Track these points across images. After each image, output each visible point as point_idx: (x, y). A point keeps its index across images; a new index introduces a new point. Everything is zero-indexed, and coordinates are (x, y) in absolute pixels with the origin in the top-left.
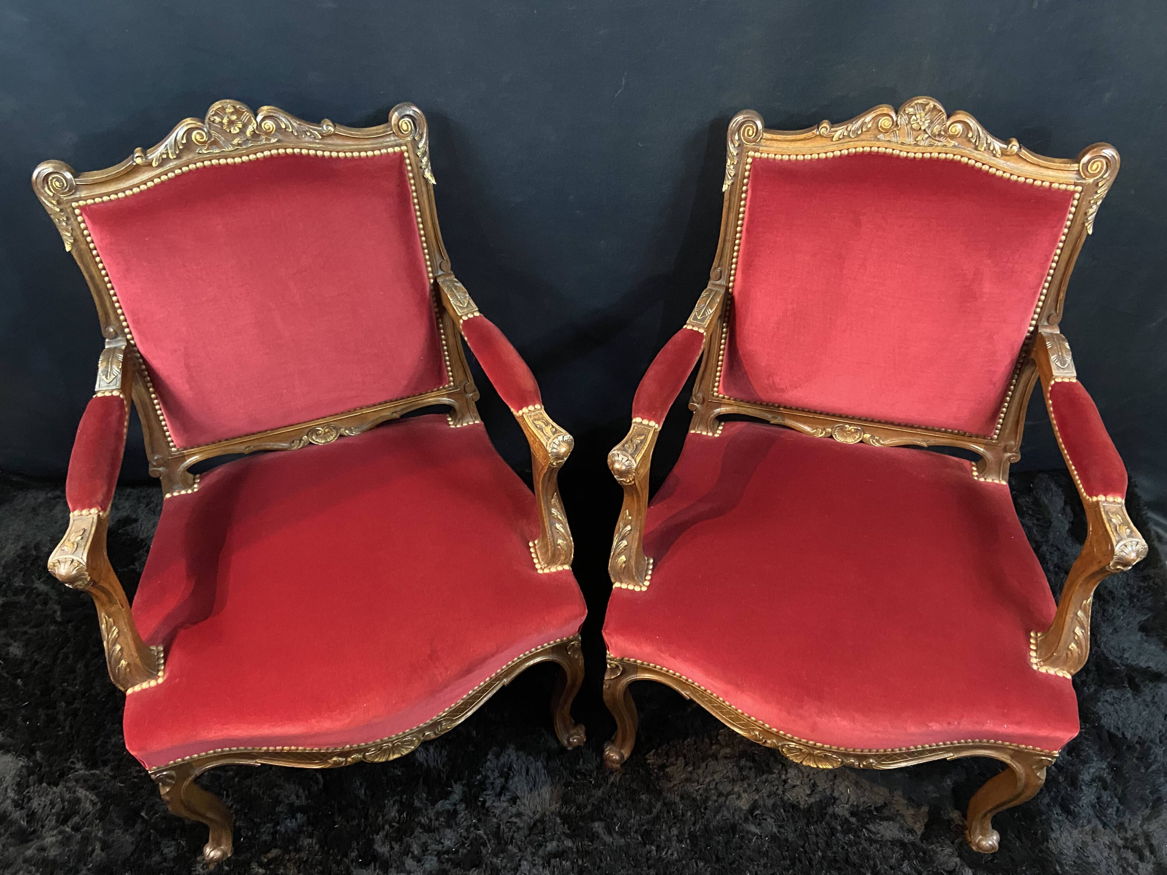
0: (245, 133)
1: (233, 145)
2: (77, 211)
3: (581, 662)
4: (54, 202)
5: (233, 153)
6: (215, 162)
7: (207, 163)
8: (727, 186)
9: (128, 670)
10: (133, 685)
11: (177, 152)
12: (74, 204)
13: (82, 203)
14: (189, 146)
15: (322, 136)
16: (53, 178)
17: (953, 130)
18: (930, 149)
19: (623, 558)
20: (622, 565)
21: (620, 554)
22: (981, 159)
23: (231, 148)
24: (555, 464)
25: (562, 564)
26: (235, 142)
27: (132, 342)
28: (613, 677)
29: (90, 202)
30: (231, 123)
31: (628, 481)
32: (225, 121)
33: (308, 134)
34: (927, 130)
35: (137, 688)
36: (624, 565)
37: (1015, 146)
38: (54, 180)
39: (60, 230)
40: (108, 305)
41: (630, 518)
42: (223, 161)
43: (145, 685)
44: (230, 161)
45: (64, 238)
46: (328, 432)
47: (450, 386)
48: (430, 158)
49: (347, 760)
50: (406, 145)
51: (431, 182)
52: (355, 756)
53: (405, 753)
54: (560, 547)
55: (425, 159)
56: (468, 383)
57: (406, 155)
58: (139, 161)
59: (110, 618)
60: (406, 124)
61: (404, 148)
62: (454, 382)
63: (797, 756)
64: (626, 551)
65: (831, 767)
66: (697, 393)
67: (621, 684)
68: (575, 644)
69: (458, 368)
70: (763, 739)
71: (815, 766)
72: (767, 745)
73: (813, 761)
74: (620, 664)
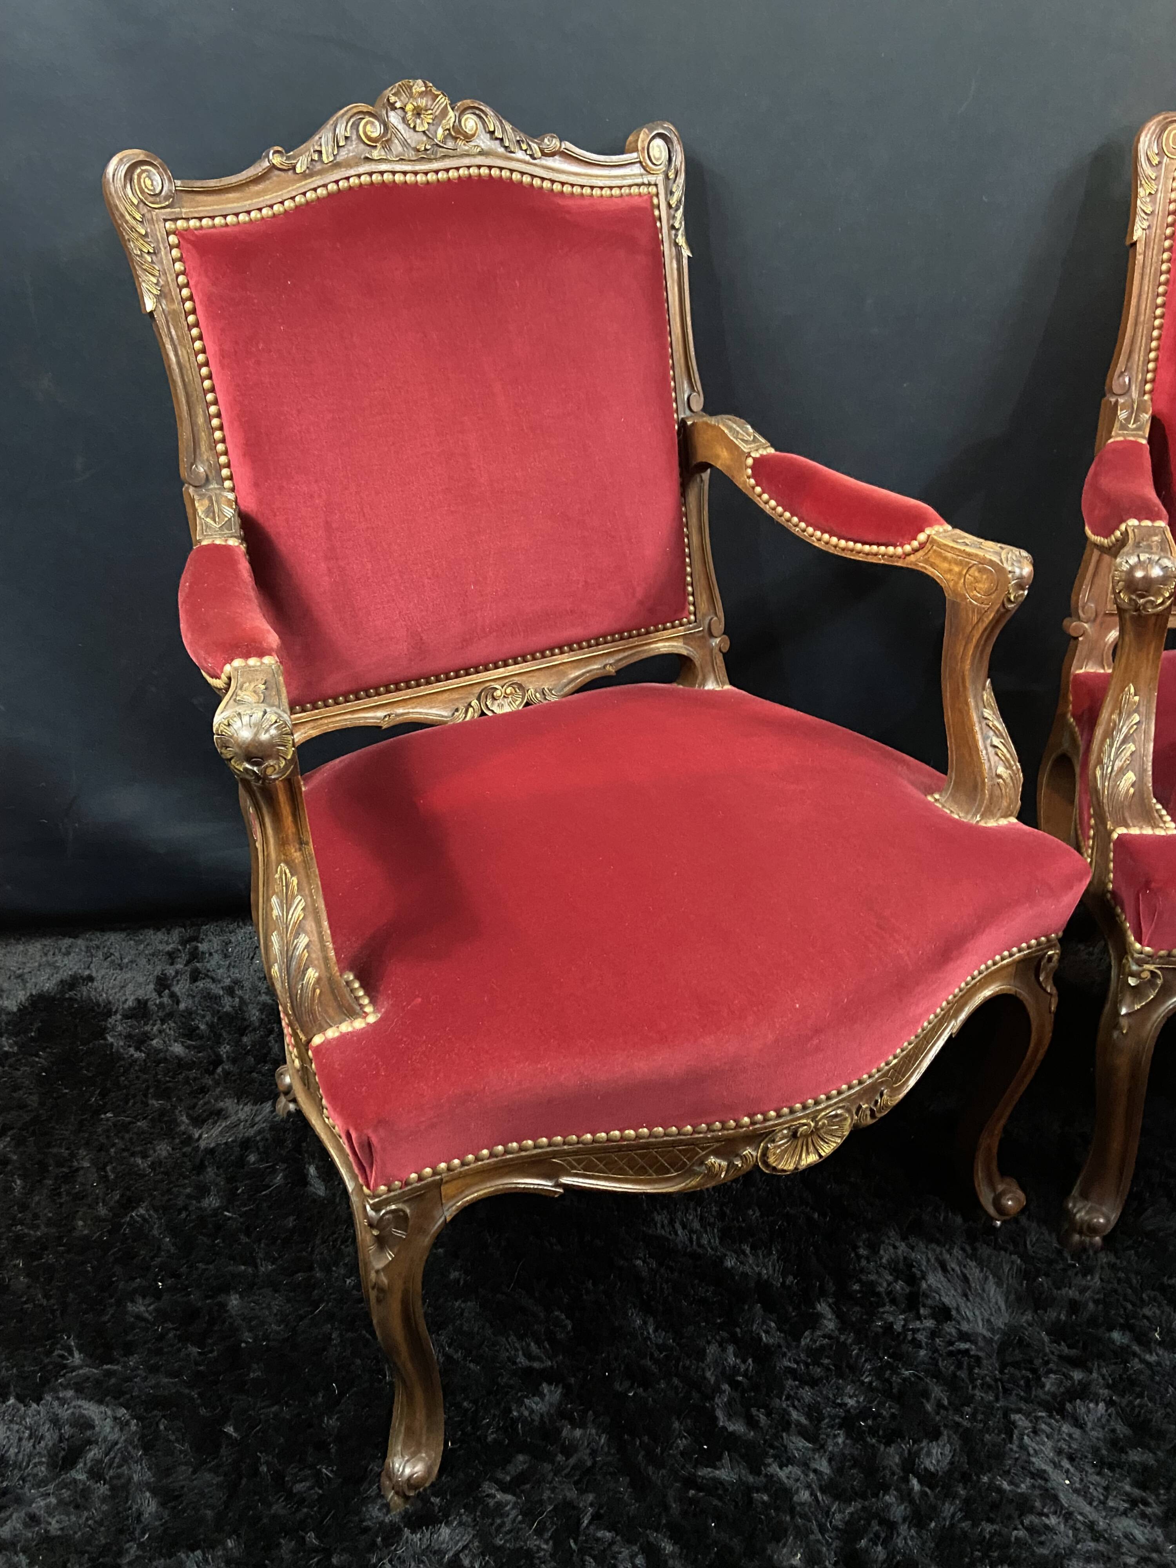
0: (434, 132)
1: (417, 150)
2: (173, 239)
4: (139, 217)
5: (415, 165)
6: (388, 177)
7: (376, 178)
8: (1140, 231)
9: (318, 991)
10: (322, 1030)
11: (335, 151)
12: (169, 225)
13: (181, 224)
14: (351, 142)
15: (543, 151)
16: (143, 171)
19: (1130, 777)
20: (1128, 790)
21: (1122, 771)
23: (414, 154)
24: (1012, 597)
25: (1005, 816)
26: (420, 145)
28: (1137, 1007)
29: (193, 223)
30: (418, 112)
31: (1160, 601)
32: (409, 107)
33: (524, 147)
35: (332, 1033)
36: (1132, 790)
38: (144, 175)
39: (139, 271)
40: (201, 420)
41: (1137, 698)
43: (346, 1027)
44: (409, 178)
45: (144, 288)
46: (511, 693)
47: (689, 622)
48: (685, 214)
49: (731, 1165)
50: (656, 185)
51: (686, 253)
52: (748, 1151)
53: (827, 1150)
54: (1001, 781)
55: (679, 214)
56: (715, 618)
57: (655, 201)
58: (277, 160)
59: (292, 875)
60: (658, 148)
61: (653, 190)
62: (695, 614)
64: (1133, 763)
66: (1087, 603)
67: (1151, 1022)
68: (1055, 958)
69: (702, 589)
74: (1160, 969)
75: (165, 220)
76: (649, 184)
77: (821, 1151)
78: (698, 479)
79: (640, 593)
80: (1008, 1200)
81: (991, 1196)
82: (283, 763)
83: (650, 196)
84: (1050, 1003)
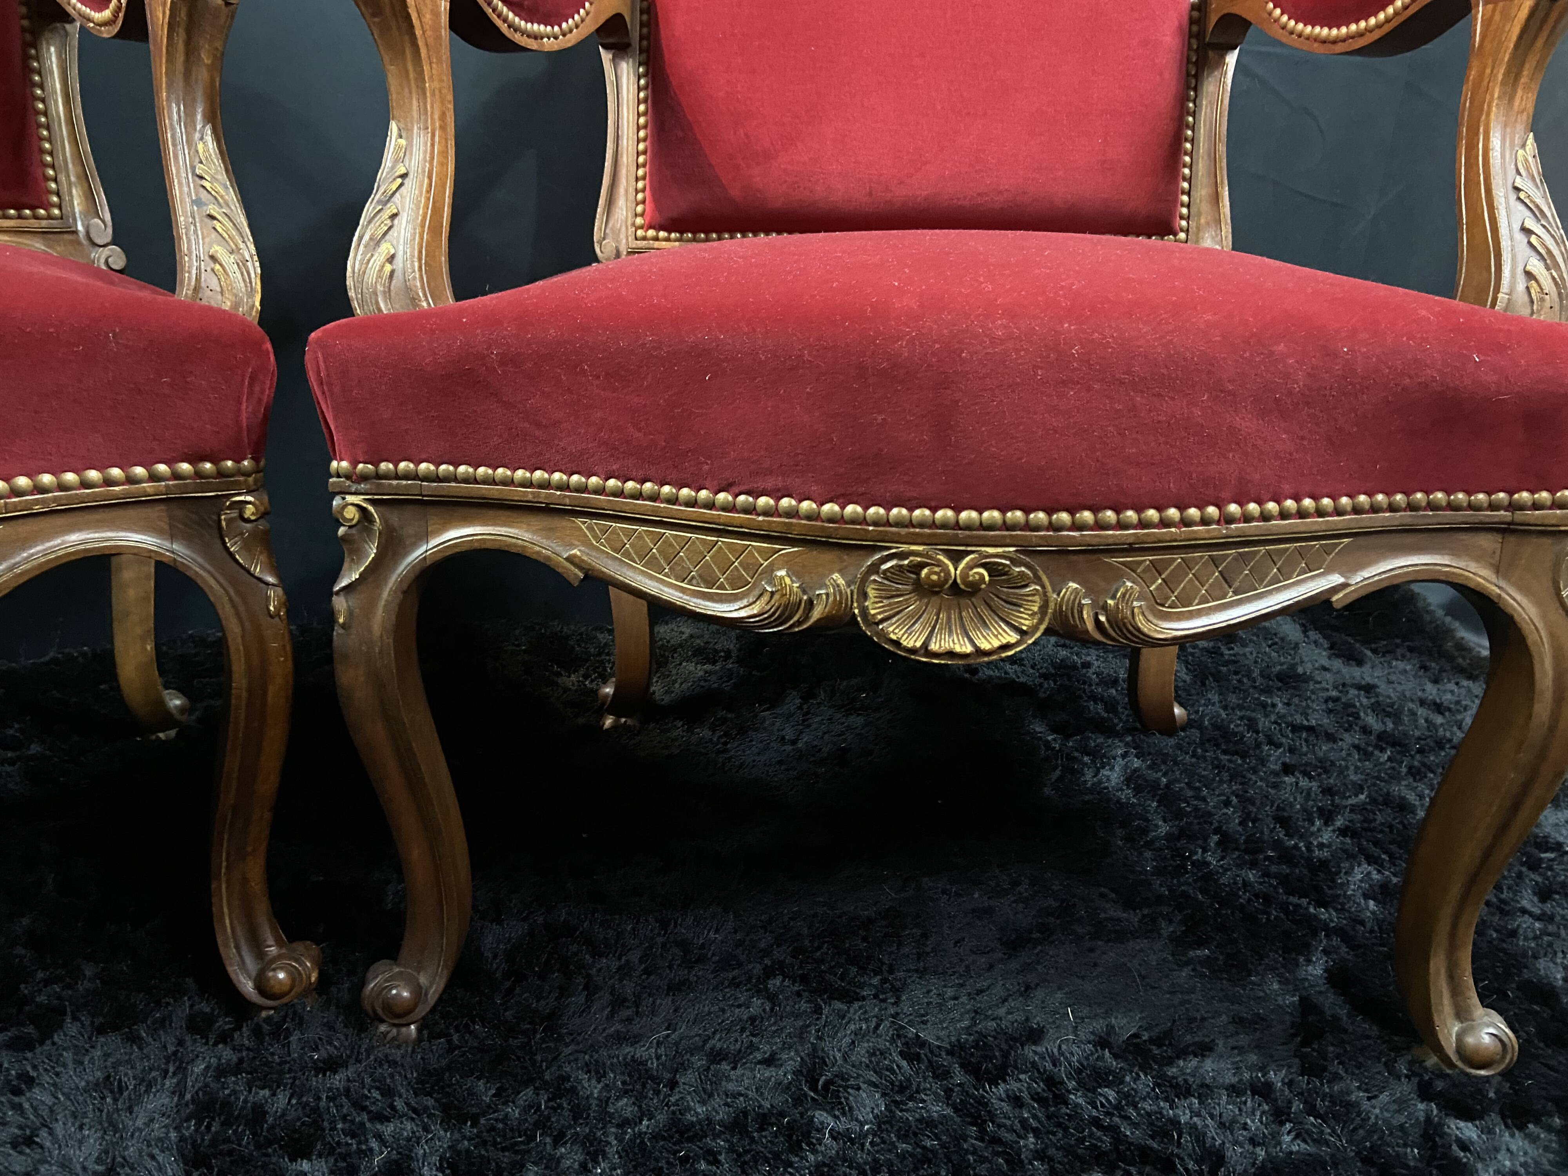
3: (274, 599)
19: (387, 248)
20: (383, 268)
21: (377, 239)
28: (358, 576)
47: (50, 217)
54: (218, 267)
56: (97, 220)
62: (59, 208)
63: (910, 616)
64: (393, 233)
65: (1013, 637)
66: (604, 239)
67: (383, 603)
68: (249, 511)
69: (73, 179)
70: (804, 592)
71: (969, 649)
72: (817, 614)
73: (961, 618)
74: (372, 502)
80: (278, 969)
81: (254, 966)
84: (268, 598)
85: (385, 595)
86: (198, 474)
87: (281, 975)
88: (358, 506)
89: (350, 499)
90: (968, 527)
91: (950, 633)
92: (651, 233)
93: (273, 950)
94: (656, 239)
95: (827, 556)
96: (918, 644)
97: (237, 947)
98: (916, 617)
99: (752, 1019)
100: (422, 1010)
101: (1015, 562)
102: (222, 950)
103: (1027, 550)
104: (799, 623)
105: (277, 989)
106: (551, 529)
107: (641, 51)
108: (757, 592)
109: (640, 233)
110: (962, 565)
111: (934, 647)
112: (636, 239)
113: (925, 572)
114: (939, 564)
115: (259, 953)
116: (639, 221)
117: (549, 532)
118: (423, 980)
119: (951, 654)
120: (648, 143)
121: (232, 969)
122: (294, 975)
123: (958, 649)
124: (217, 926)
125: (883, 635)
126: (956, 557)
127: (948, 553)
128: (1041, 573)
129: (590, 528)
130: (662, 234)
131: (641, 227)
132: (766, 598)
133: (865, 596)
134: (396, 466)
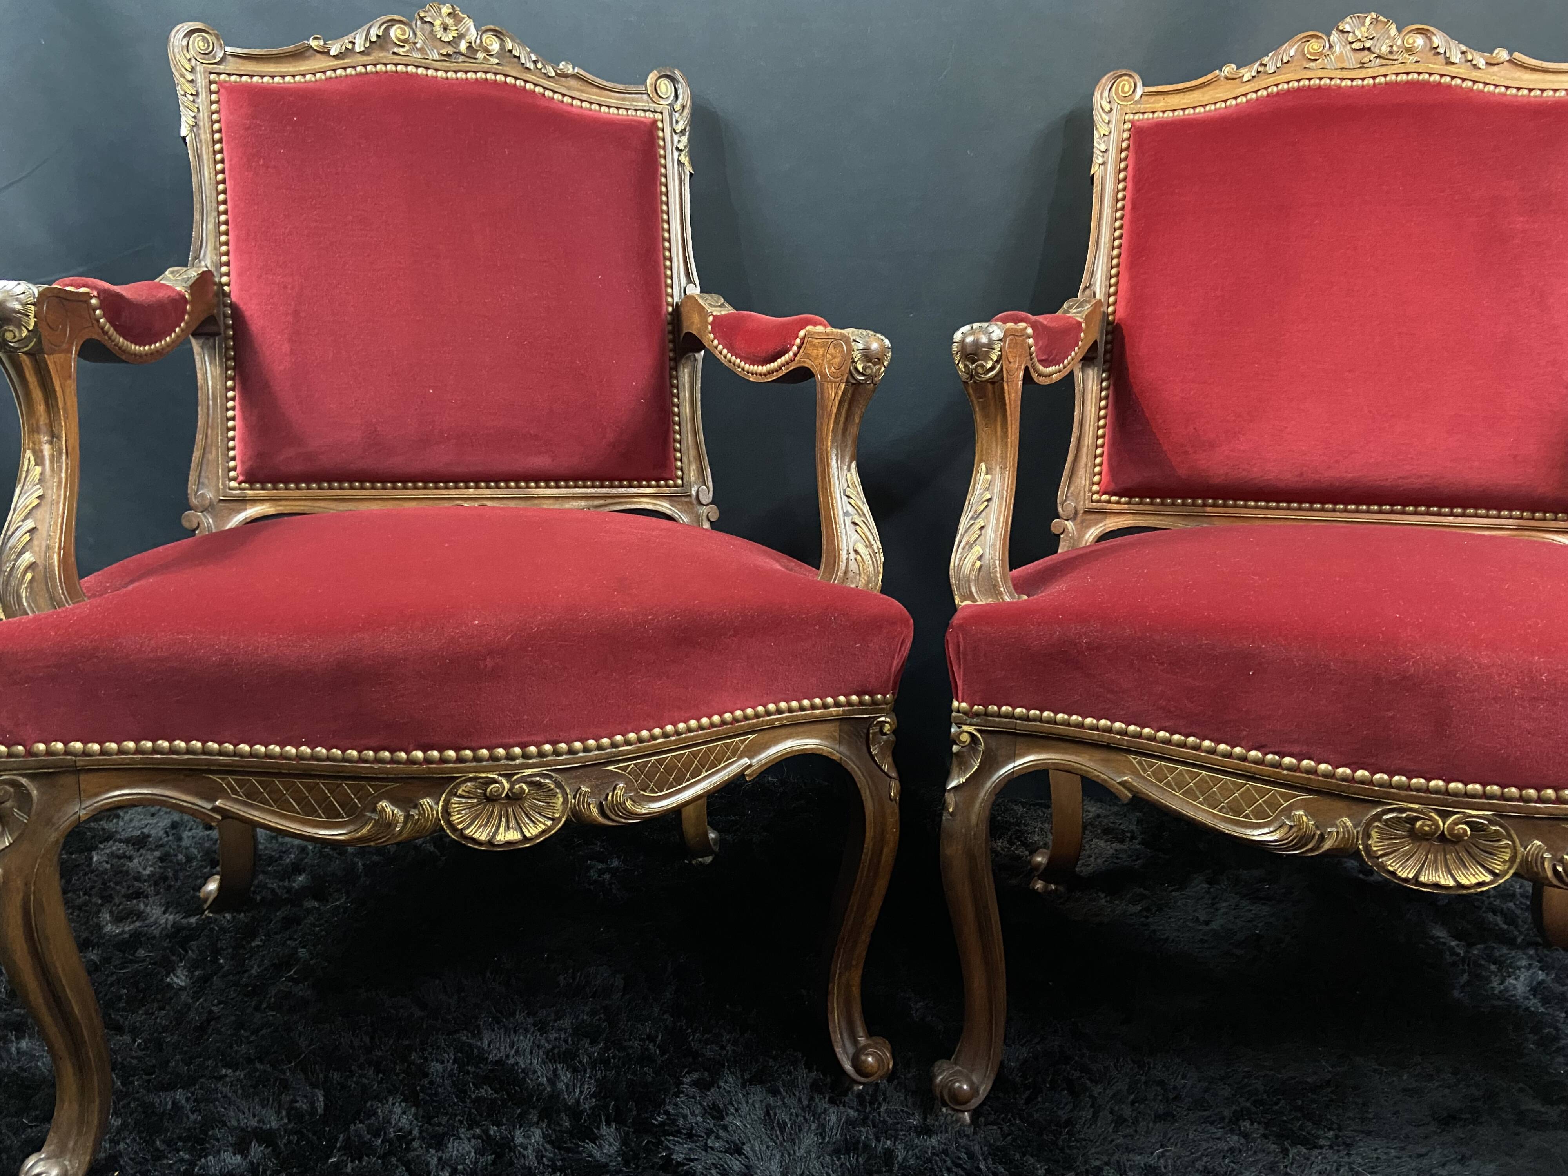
0: (458, 45)
1: (442, 55)
2: (214, 87)
3: (894, 788)
4: (188, 67)
5: (437, 65)
6: (411, 69)
7: (400, 68)
8: (1097, 166)
9: (29, 576)
11: (368, 45)
12: (212, 77)
13: (223, 77)
14: (383, 41)
15: (556, 72)
16: (199, 36)
17: (1411, 41)
18: (1383, 70)
22: (1458, 73)
23: (437, 57)
24: (860, 367)
26: (444, 52)
27: (226, 288)
28: (964, 779)
29: (234, 78)
30: (445, 29)
32: (438, 24)
33: (539, 65)
34: (1372, 48)
37: (1502, 54)
38: (200, 39)
39: (182, 108)
42: (421, 71)
44: (430, 72)
45: (183, 119)
47: (676, 486)
48: (689, 140)
49: (408, 817)
50: (662, 113)
51: (688, 169)
52: (426, 801)
53: (532, 831)
54: (859, 557)
55: (685, 139)
56: (704, 487)
57: (660, 125)
58: (314, 43)
59: (36, 464)
60: (665, 87)
61: (658, 116)
62: (682, 479)
63: (1405, 854)
64: (982, 538)
65: (1488, 878)
66: (1065, 501)
67: (979, 800)
68: (887, 727)
69: (692, 459)
70: (1317, 828)
71: (1451, 883)
72: (1327, 845)
73: (1446, 860)
74: (979, 731)
75: (211, 73)
76: (655, 112)
77: (525, 830)
78: (692, 359)
79: (611, 436)
80: (868, 1055)
81: (851, 1050)
82: (25, 333)
83: (655, 122)
84: (890, 787)
85: (982, 794)
86: (861, 703)
87: (870, 1059)
88: (971, 734)
89: (965, 728)
90: (1456, 794)
91: (1437, 870)
92: (1105, 497)
93: (862, 1040)
94: (1109, 502)
95: (1339, 805)
96: (1411, 876)
97: (841, 1034)
98: (1409, 855)
99: (1232, 1150)
100: (975, 1103)
101: (1491, 822)
102: (832, 1035)
103: (1502, 816)
104: (1312, 850)
105: (869, 1069)
106: (1108, 761)
107: (1105, 362)
108: (1277, 824)
109: (1095, 497)
110: (1450, 821)
111: (1423, 878)
112: (1092, 501)
113: (1419, 824)
114: (1431, 819)
115: (855, 1042)
116: (1095, 488)
117: (1106, 762)
118: (974, 1078)
119: (1437, 885)
120: (1107, 429)
121: (839, 1050)
122: (880, 1060)
123: (1443, 882)
124: (830, 1017)
125: (1383, 867)
126: (1445, 815)
127: (1438, 812)
128: (1512, 832)
129: (1140, 763)
130: (1114, 498)
131: (1097, 493)
132: (1286, 829)
133: (1369, 837)
134: (999, 708)
